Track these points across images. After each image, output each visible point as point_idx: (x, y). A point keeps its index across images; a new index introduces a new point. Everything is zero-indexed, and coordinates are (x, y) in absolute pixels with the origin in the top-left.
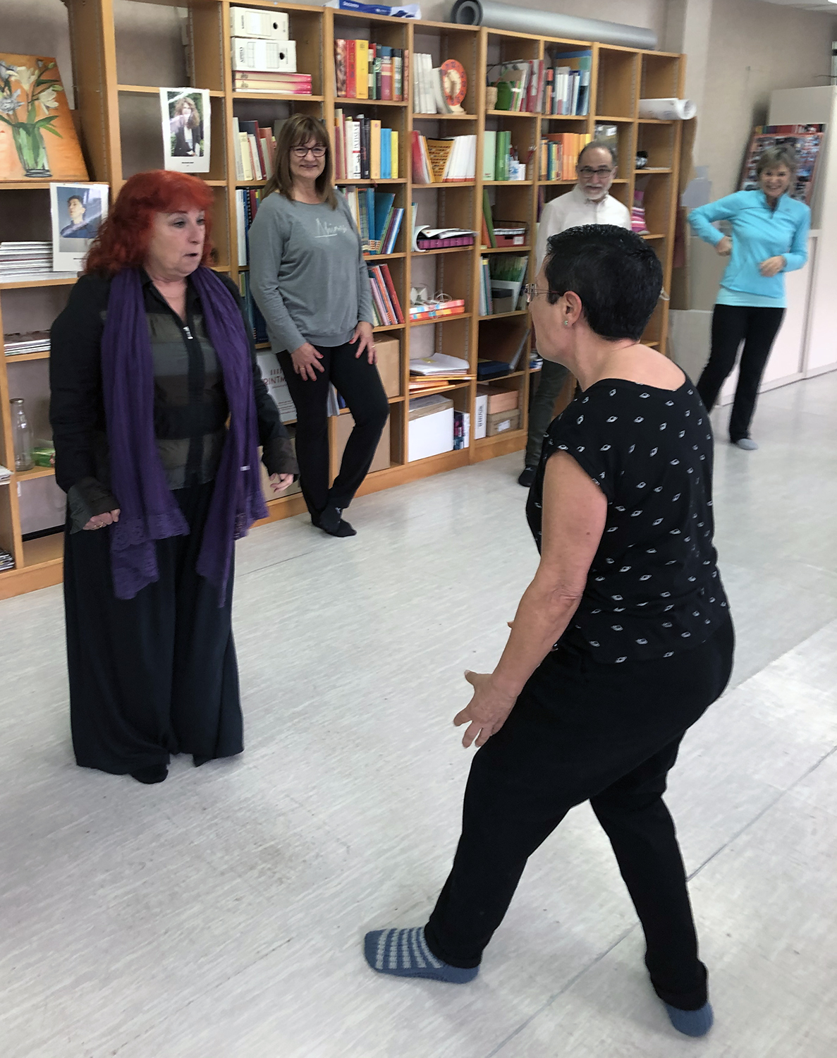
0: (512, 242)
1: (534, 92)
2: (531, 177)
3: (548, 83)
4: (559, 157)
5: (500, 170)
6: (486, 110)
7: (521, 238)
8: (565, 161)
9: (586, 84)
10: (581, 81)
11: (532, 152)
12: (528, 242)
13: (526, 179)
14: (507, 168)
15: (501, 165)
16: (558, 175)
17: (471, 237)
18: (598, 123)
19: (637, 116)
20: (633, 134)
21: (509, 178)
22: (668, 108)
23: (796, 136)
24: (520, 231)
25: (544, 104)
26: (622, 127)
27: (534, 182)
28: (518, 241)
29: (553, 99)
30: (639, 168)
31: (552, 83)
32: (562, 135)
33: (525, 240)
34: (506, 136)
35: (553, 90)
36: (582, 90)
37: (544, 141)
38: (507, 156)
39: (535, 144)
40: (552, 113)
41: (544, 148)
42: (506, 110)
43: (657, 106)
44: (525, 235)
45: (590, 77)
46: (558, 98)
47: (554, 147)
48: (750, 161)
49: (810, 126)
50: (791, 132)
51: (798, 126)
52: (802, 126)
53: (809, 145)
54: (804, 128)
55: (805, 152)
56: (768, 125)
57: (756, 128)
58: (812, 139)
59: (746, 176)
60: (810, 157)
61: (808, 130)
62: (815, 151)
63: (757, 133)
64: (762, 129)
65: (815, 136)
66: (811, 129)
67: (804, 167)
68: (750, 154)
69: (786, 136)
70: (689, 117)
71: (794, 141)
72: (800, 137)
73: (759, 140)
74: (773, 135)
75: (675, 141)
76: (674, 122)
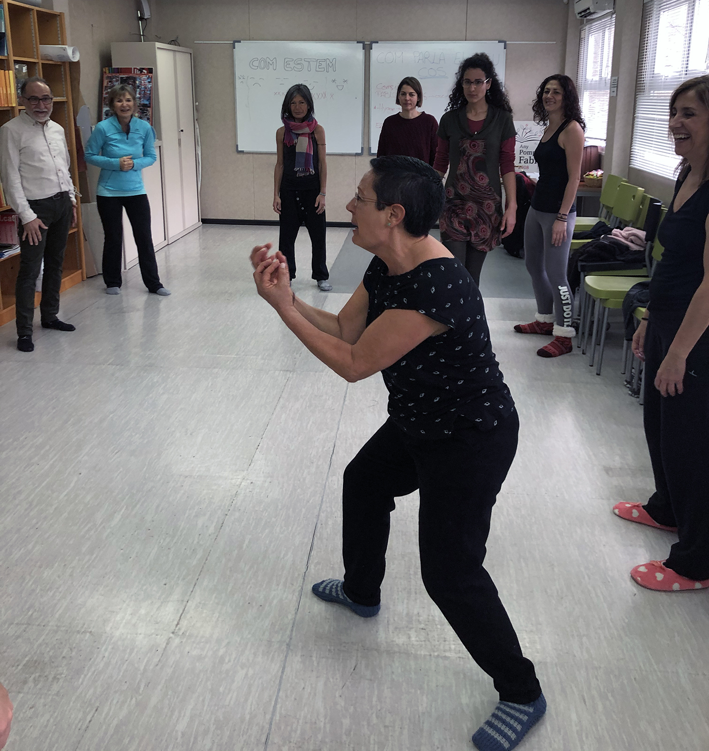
9: (3, 31)
18: (16, 62)
19: (40, 58)
20: (40, 71)
22: (62, 53)
23: (134, 76)
26: (31, 66)
36: (2, 36)
43: (51, 50)
45: (5, 26)
48: (104, 92)
49: (143, 69)
50: (131, 73)
51: (134, 68)
52: (137, 69)
53: (144, 82)
54: (139, 70)
55: (143, 87)
56: (113, 67)
57: (104, 69)
58: (146, 78)
59: (103, 104)
60: (147, 91)
61: (142, 72)
62: (149, 86)
63: (106, 73)
64: (109, 70)
65: (148, 76)
66: (144, 71)
67: (144, 97)
68: (104, 88)
69: (127, 76)
70: (76, 60)
71: (134, 79)
72: (137, 76)
73: (108, 77)
74: (118, 74)
75: (66, 77)
76: (64, 63)
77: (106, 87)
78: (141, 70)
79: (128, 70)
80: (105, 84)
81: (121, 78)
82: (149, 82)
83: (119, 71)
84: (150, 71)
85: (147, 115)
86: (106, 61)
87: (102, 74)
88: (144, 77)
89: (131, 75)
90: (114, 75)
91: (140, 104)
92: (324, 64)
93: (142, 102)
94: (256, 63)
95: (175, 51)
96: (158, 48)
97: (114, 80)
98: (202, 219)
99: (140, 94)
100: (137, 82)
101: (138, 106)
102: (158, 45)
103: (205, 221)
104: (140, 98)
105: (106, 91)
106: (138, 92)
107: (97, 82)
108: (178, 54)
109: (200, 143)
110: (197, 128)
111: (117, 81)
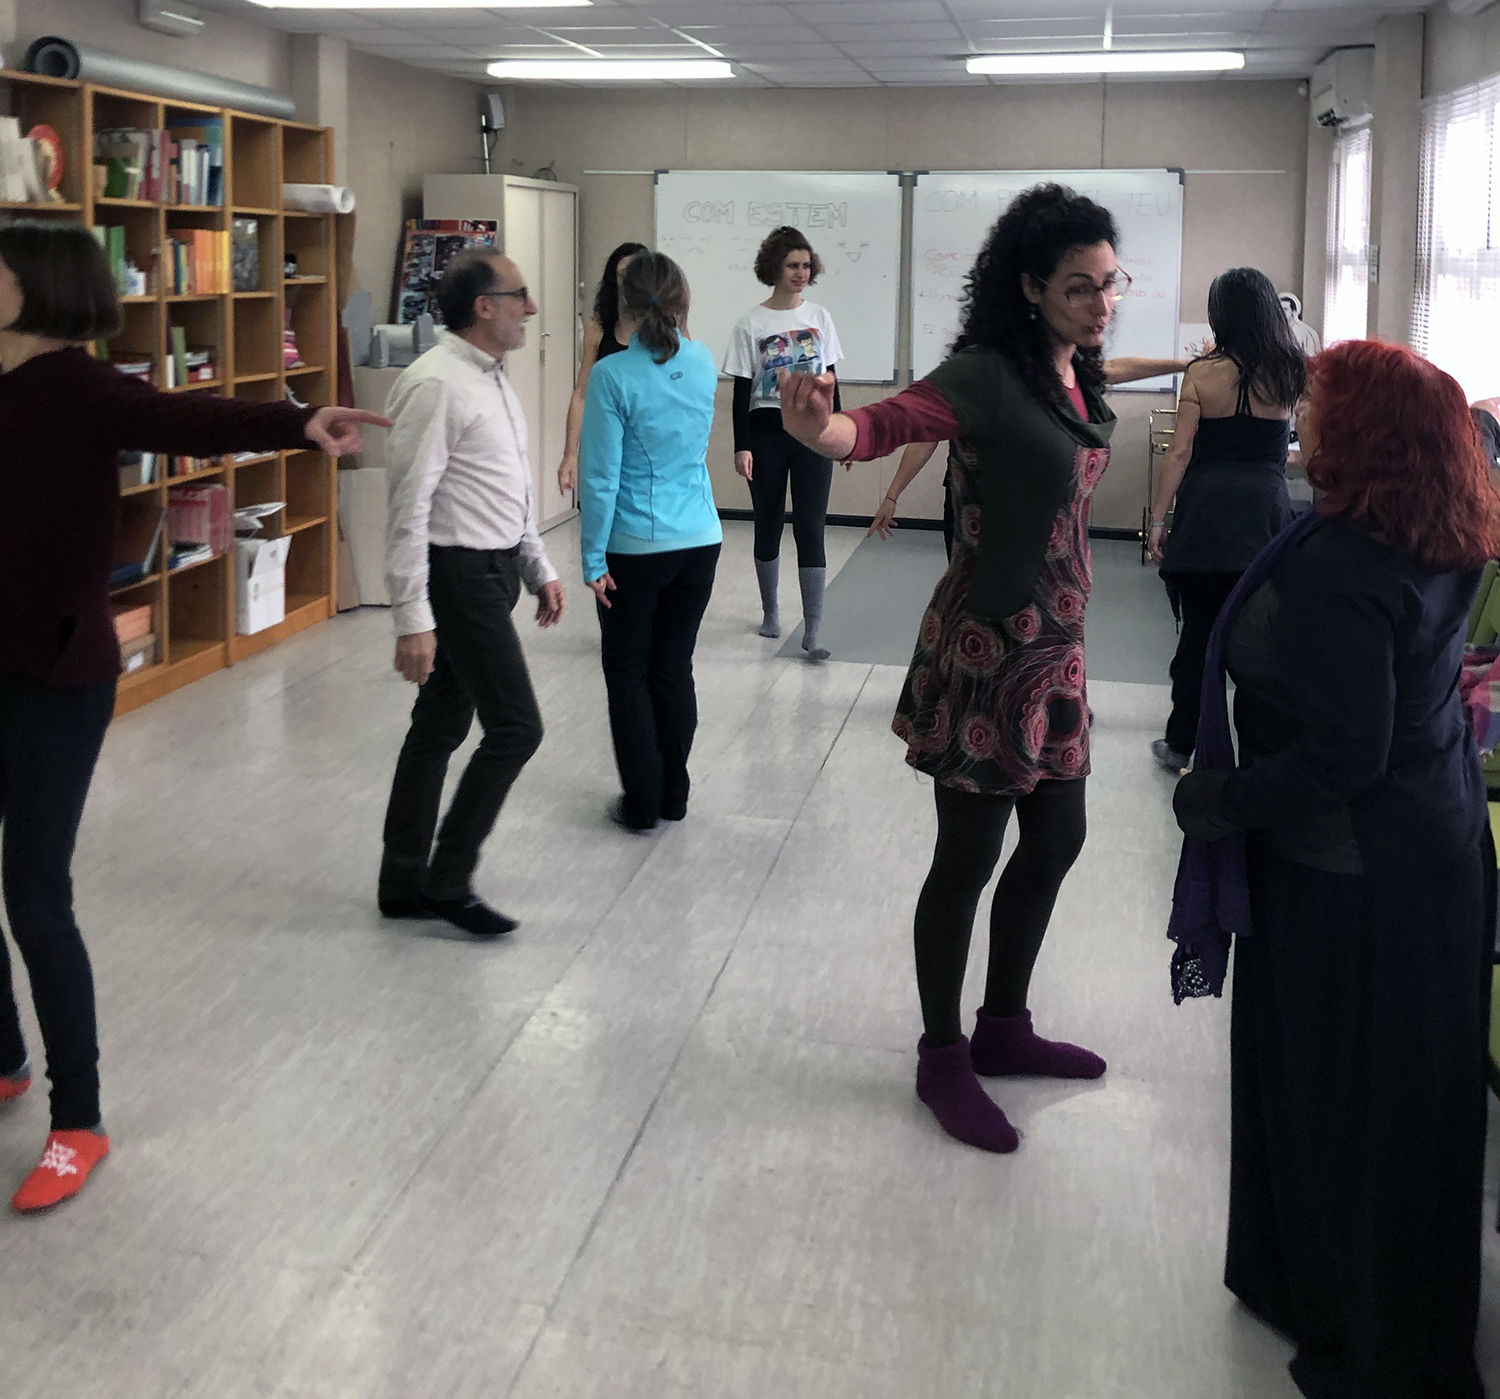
1: (155, 174)
2: (154, 290)
3: (173, 162)
4: (191, 264)
6: (95, 197)
8: (198, 269)
9: (218, 163)
10: (212, 159)
11: (155, 256)
13: (148, 291)
16: (189, 287)
18: (237, 216)
19: (281, 208)
20: (278, 231)
22: (323, 198)
23: (462, 235)
25: (169, 189)
26: (263, 222)
27: (160, 297)
29: (179, 184)
30: (288, 276)
31: (176, 161)
32: (192, 233)
34: (118, 232)
35: (179, 171)
36: (215, 173)
37: (169, 241)
39: (158, 244)
40: (179, 202)
41: (170, 250)
42: (119, 197)
43: (305, 194)
45: (223, 155)
46: (185, 182)
47: (183, 249)
48: (406, 264)
49: (479, 222)
50: (456, 229)
51: (463, 222)
52: (468, 222)
54: (472, 225)
56: (426, 218)
57: (408, 223)
59: (402, 284)
61: (476, 228)
63: (410, 228)
64: (417, 224)
65: (486, 236)
66: (481, 226)
68: (406, 256)
69: (449, 235)
70: (347, 210)
71: (462, 240)
72: (467, 236)
73: (414, 237)
74: (432, 231)
75: (328, 240)
76: (326, 216)
77: (409, 254)
78: (475, 225)
79: (452, 225)
80: (408, 248)
81: (438, 238)
83: (434, 225)
84: (492, 226)
86: (413, 206)
87: (404, 229)
88: (480, 238)
89: (456, 233)
90: (425, 232)
92: (823, 214)
94: (695, 211)
95: (543, 189)
96: (510, 185)
97: (425, 241)
102: (508, 179)
105: (409, 262)
107: (393, 246)
108: (548, 195)
111: (430, 244)
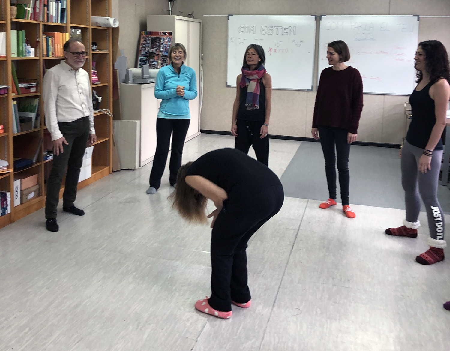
0: (30, 91)
1: (38, 10)
2: (38, 55)
3: (45, 6)
4: (53, 45)
5: (20, 51)
6: (11, 19)
7: (35, 88)
8: (56, 47)
9: (65, 7)
10: (62, 6)
11: (38, 42)
12: (39, 91)
13: (36, 56)
14: (24, 50)
15: (21, 49)
16: (53, 54)
17: (7, 89)
18: (72, 27)
19: (91, 25)
20: (90, 34)
21: (26, 55)
22: (106, 22)
23: (160, 37)
24: (34, 84)
25: (44, 16)
26: (84, 30)
27: (40, 58)
28: (33, 90)
29: (48, 14)
30: (93, 50)
31: (47, 6)
32: (54, 33)
33: (37, 90)
34: (23, 33)
35: (48, 10)
36: (63, 11)
37: (44, 36)
38: (24, 44)
39: (39, 38)
40: (48, 21)
41: (45, 40)
42: (23, 19)
43: (100, 20)
44: (36, 86)
45: (66, 4)
46: (51, 14)
47: (50, 40)
48: (141, 47)
49: (166, 32)
50: (158, 35)
51: (161, 32)
52: (163, 32)
53: (166, 41)
54: (164, 33)
55: (165, 44)
56: (148, 31)
57: (142, 33)
58: (167, 38)
59: (139, 54)
60: (168, 46)
61: (165, 34)
62: (169, 43)
63: (142, 34)
64: (145, 33)
65: (169, 37)
66: (167, 34)
67: (165, 51)
68: (141, 44)
69: (156, 37)
70: (116, 26)
71: (160, 39)
72: (162, 37)
73: (144, 37)
74: (150, 35)
75: (109, 37)
76: (109, 28)
77: (142, 43)
78: (165, 33)
79: (157, 33)
80: (142, 42)
81: (152, 38)
82: (169, 41)
83: (151, 33)
84: (170, 34)
85: (166, 62)
86: (143, 27)
87: (140, 35)
88: (166, 38)
89: (158, 36)
90: (148, 36)
91: (162, 55)
92: (287, 30)
93: (164, 54)
94: (242, 29)
95: (189, 21)
96: (177, 19)
97: (147, 39)
98: (201, 130)
99: (163, 49)
100: (162, 41)
101: (161, 56)
102: (177, 17)
103: (203, 131)
104: (163, 51)
105: (142, 46)
106: (161, 47)
107: (137, 40)
108: (191, 23)
109: (203, 80)
110: (201, 71)
111: (149, 40)
